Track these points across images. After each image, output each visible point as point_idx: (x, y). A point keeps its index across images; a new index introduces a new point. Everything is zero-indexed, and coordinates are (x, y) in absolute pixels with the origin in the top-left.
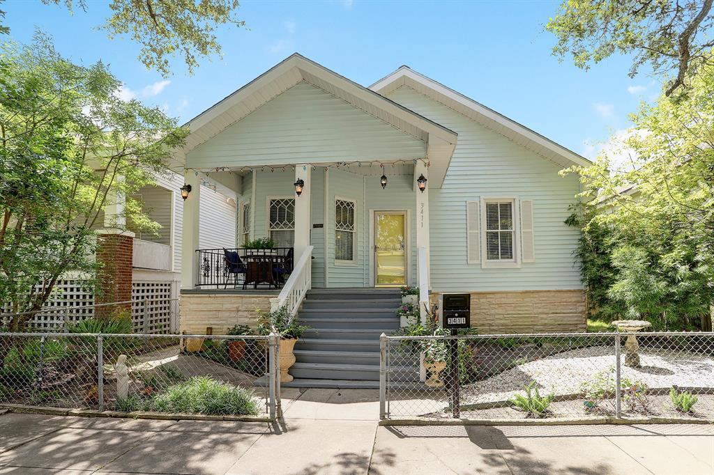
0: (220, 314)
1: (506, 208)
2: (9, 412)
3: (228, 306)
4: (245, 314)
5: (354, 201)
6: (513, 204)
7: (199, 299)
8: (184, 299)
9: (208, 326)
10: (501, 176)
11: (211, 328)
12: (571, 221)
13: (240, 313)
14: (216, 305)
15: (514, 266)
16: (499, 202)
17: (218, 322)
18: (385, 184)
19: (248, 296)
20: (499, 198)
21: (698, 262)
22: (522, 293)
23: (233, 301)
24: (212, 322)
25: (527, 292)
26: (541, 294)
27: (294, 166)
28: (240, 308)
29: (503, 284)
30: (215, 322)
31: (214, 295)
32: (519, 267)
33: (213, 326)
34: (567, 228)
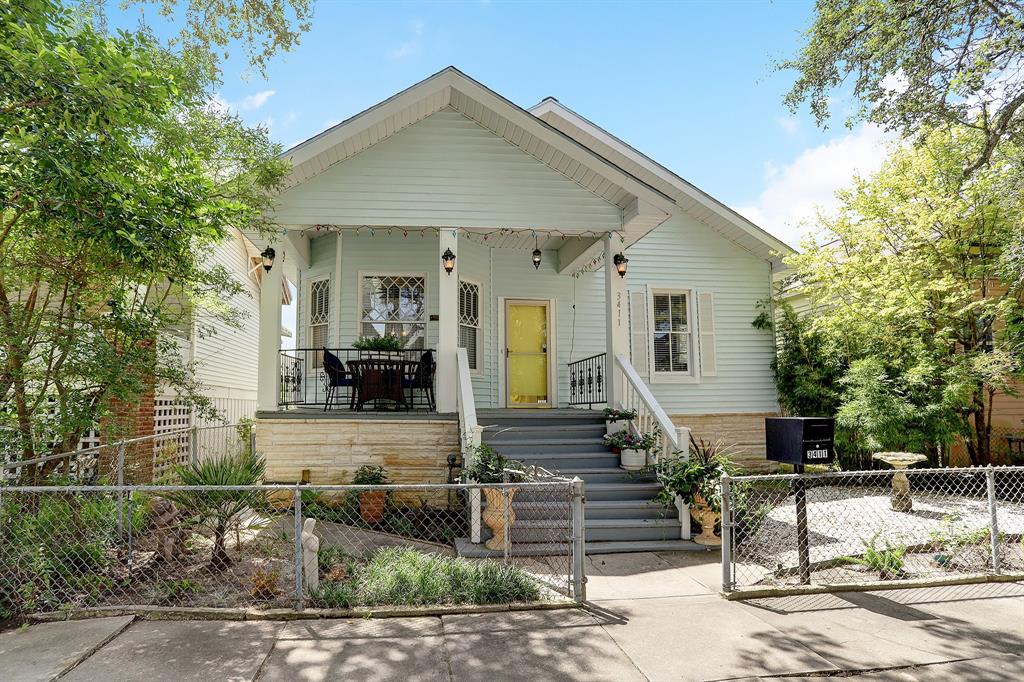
0: (323, 450)
1: (680, 300)
2: (137, 619)
3: (337, 437)
4: (364, 449)
5: (479, 284)
6: (687, 298)
7: (288, 426)
8: (264, 426)
9: (304, 469)
10: (671, 259)
11: (308, 471)
12: (761, 323)
13: (355, 448)
14: (319, 436)
15: (690, 380)
16: (670, 293)
17: (320, 462)
18: (539, 262)
19: (368, 421)
20: (671, 288)
21: (948, 378)
22: (701, 417)
23: (344, 430)
24: (309, 462)
25: (708, 416)
26: (725, 419)
27: (438, 230)
28: (355, 441)
29: (682, 405)
30: (316, 462)
31: (313, 421)
32: (698, 382)
33: (313, 469)
34: (755, 331)
